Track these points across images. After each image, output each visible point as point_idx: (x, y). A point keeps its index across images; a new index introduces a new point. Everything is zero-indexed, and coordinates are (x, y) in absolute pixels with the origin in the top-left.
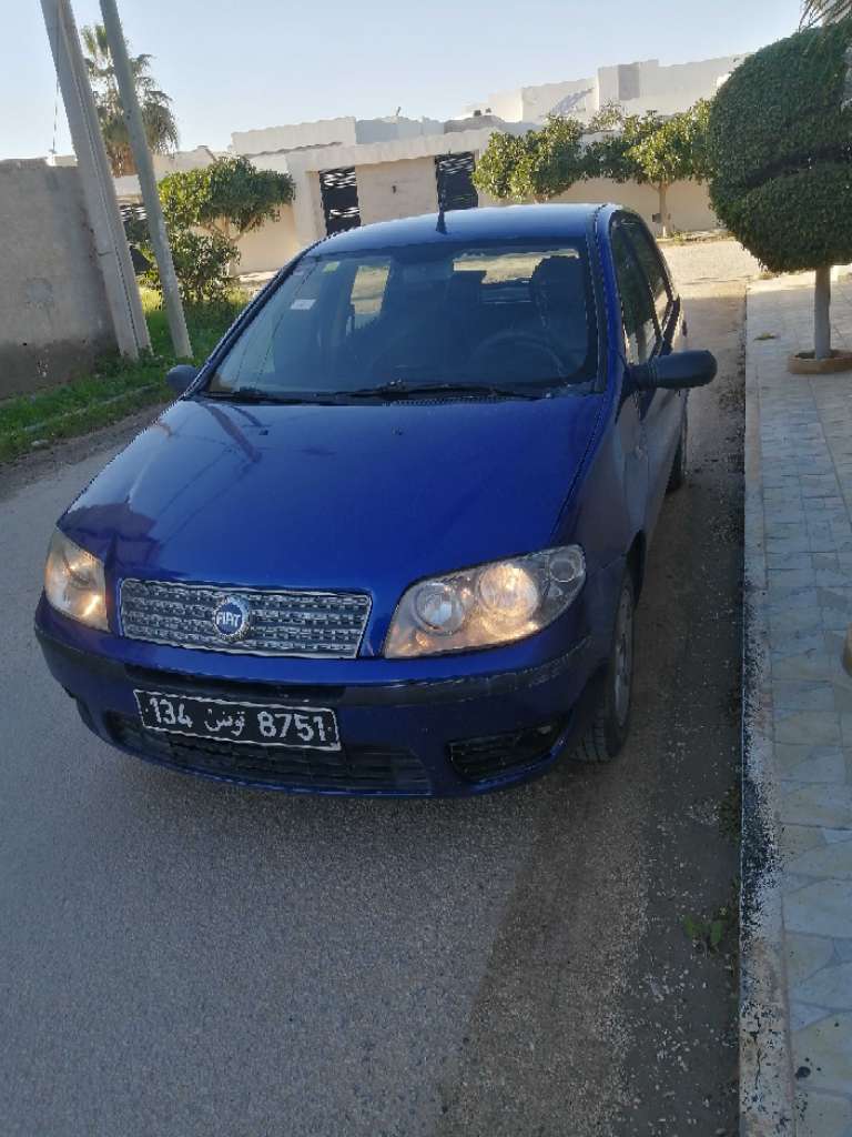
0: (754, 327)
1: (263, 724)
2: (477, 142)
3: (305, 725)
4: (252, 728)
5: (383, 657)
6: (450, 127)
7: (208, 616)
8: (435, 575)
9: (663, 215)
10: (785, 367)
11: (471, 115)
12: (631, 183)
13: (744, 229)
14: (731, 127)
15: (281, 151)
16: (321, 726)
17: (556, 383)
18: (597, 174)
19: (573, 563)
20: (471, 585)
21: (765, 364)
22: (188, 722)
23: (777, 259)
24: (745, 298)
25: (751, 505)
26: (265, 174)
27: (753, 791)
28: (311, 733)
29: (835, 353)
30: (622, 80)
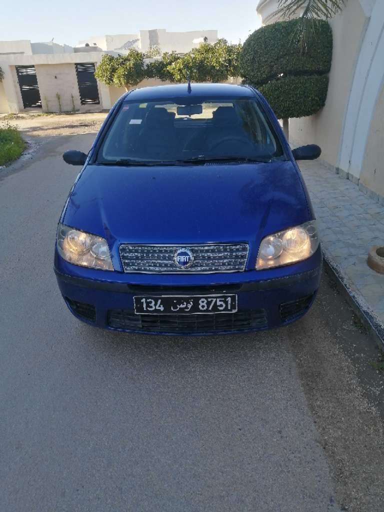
1: (202, 304)
3: (222, 303)
4: (195, 308)
5: (255, 270)
7: (170, 258)
11: (84, 45)
16: (229, 302)
18: (153, 77)
22: (162, 309)
28: (224, 306)
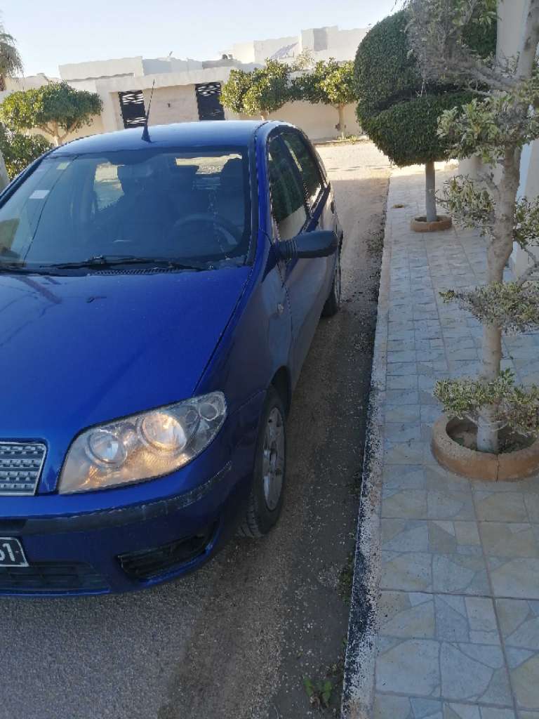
0: (393, 199)
2: (221, 76)
5: (58, 493)
6: (206, 65)
8: (102, 423)
9: (341, 126)
10: (408, 227)
11: (219, 58)
12: (321, 104)
13: (378, 137)
14: (367, 70)
15: (89, 79)
16: (10, 550)
17: (217, 257)
18: (300, 98)
19: (215, 405)
20: (134, 428)
21: (398, 224)
23: (401, 157)
24: (389, 179)
25: (381, 327)
26: (81, 93)
27: (363, 562)
28: (3, 555)
29: (438, 219)
30: (316, 38)
